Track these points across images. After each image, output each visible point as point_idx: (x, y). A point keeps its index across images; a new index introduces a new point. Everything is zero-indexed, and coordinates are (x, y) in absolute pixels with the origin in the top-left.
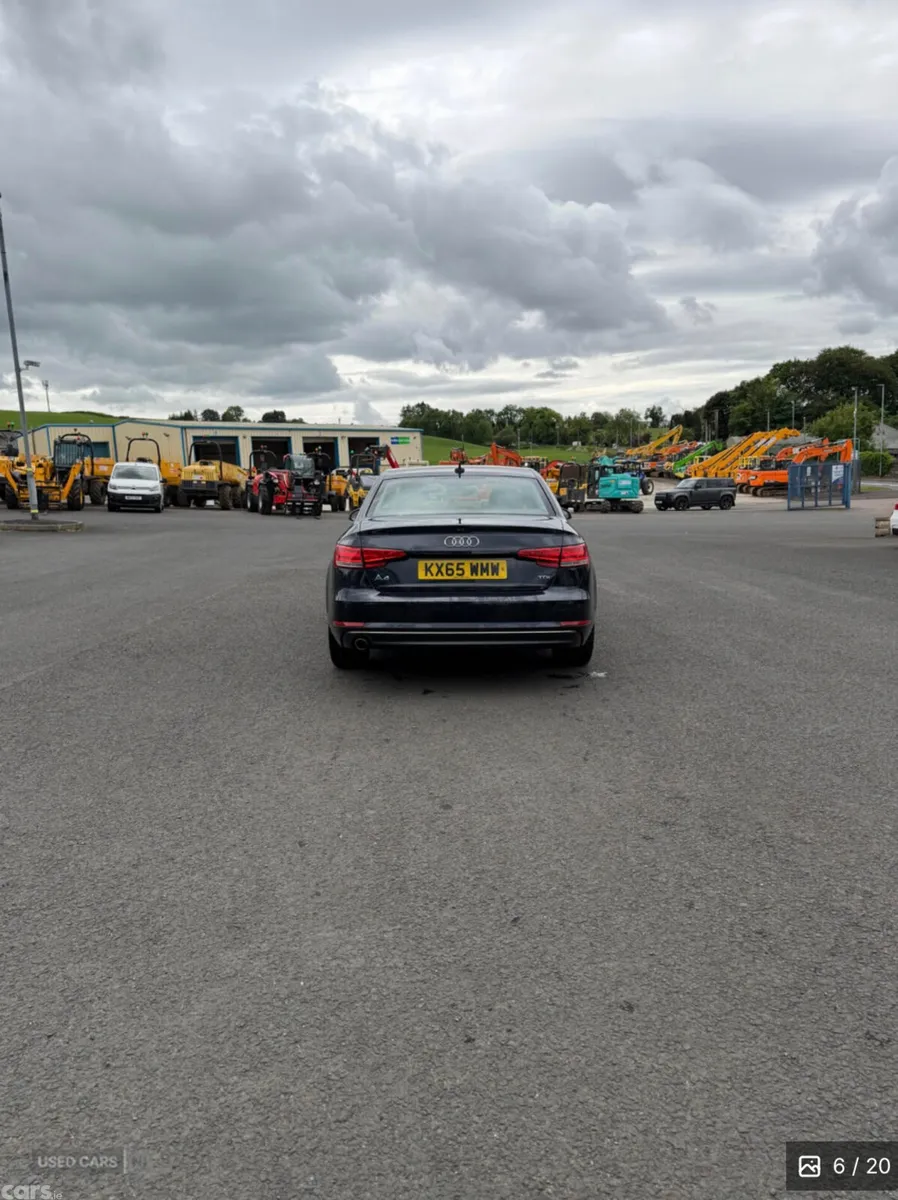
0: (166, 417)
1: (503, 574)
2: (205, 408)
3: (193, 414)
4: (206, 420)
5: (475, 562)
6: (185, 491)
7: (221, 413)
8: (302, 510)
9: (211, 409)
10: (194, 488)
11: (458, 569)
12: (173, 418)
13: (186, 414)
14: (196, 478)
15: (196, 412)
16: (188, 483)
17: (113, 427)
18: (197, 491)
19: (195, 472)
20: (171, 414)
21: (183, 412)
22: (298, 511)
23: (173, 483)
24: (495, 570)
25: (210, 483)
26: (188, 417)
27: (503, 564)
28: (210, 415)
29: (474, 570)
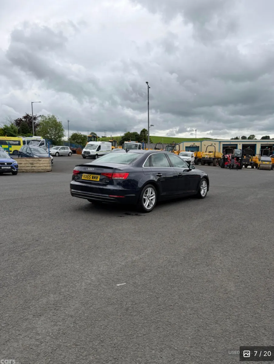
0: (230, 139)
1: (98, 180)
2: (243, 136)
3: (238, 137)
4: (242, 139)
5: (93, 175)
6: (203, 160)
7: (247, 137)
8: (233, 167)
9: (244, 136)
10: (205, 159)
11: (90, 177)
12: (232, 139)
13: (236, 138)
14: (206, 156)
15: (239, 137)
16: (204, 158)
17: (201, 142)
18: (206, 160)
19: (206, 155)
20: (231, 138)
21: (235, 137)
22: (231, 167)
23: (200, 158)
24: (97, 178)
25: (210, 158)
26: (237, 138)
27: (99, 176)
28: (244, 138)
29: (93, 178)
